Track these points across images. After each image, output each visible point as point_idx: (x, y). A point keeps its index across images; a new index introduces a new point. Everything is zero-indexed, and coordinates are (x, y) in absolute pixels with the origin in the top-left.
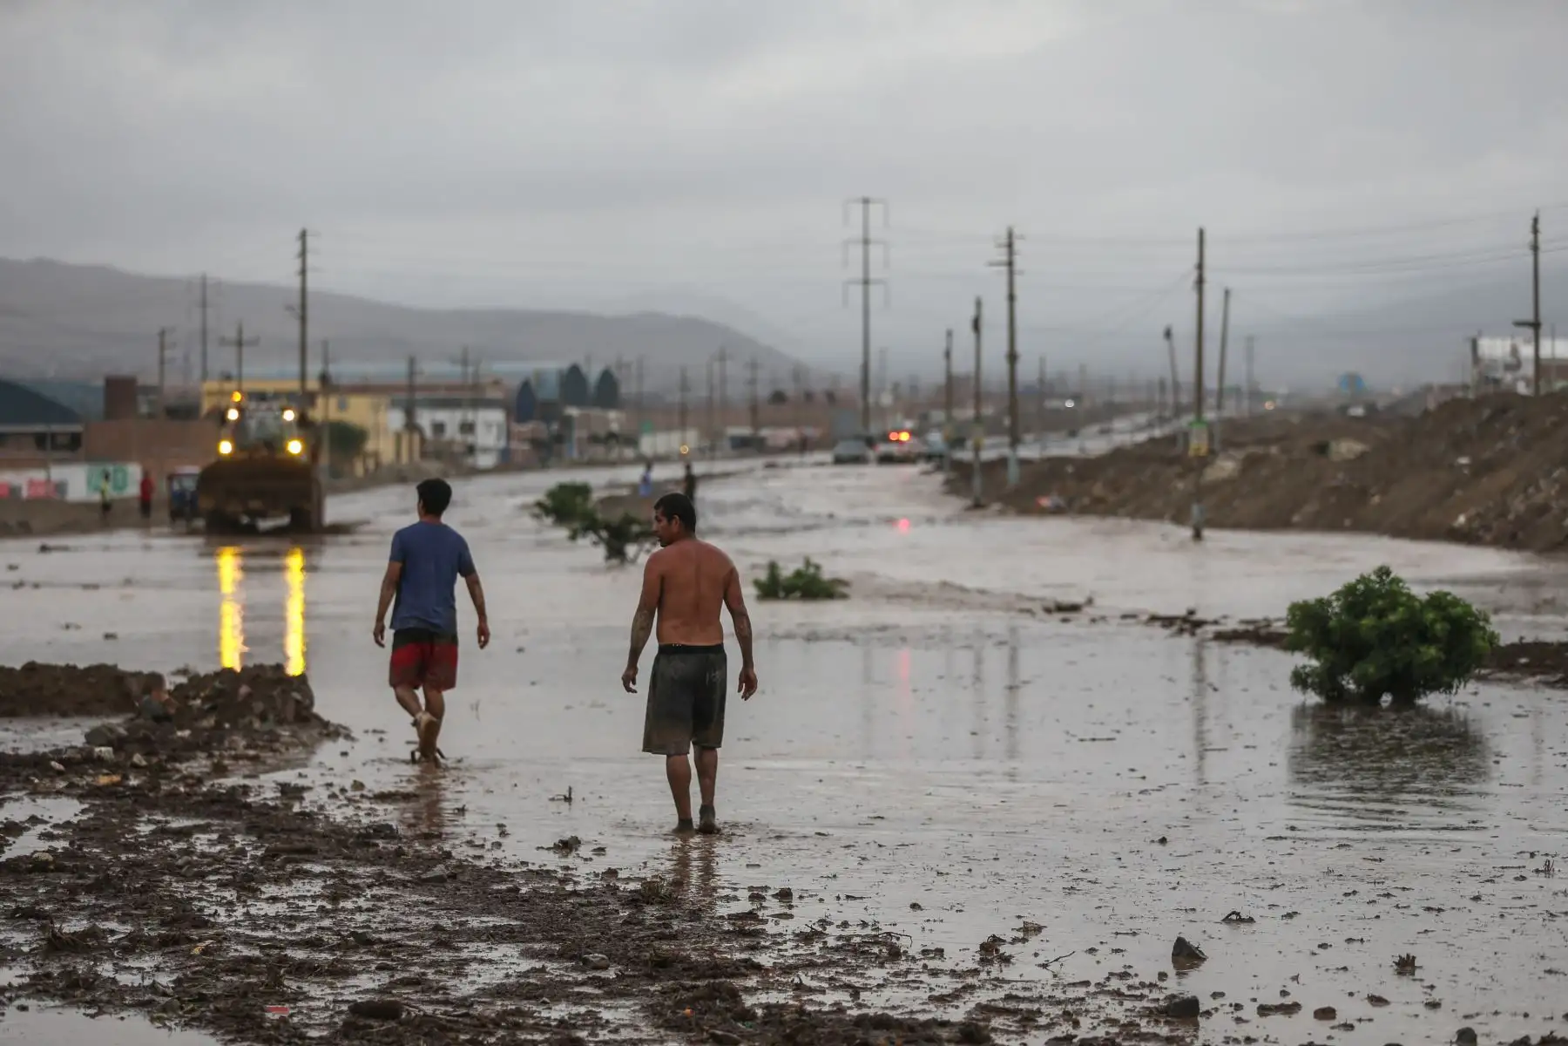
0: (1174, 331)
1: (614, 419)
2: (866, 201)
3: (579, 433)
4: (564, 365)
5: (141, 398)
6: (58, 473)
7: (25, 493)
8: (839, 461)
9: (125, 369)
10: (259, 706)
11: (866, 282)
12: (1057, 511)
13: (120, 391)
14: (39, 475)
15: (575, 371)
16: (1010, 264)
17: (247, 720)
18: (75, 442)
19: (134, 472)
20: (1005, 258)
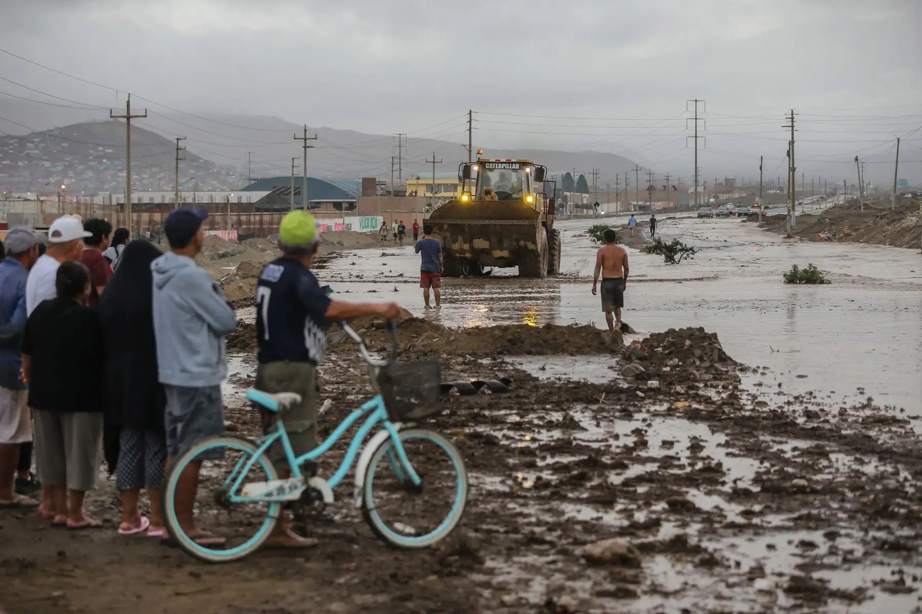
0: (858, 158)
1: (586, 198)
2: (696, 101)
3: (570, 203)
4: (565, 173)
5: (378, 187)
6: (348, 220)
7: (333, 229)
8: (700, 216)
9: (372, 175)
10: (698, 352)
11: (696, 137)
12: (829, 240)
13: (369, 184)
14: (340, 221)
15: (568, 174)
16: (793, 127)
17: (692, 360)
18: (352, 206)
19: (380, 219)
20: (790, 124)
